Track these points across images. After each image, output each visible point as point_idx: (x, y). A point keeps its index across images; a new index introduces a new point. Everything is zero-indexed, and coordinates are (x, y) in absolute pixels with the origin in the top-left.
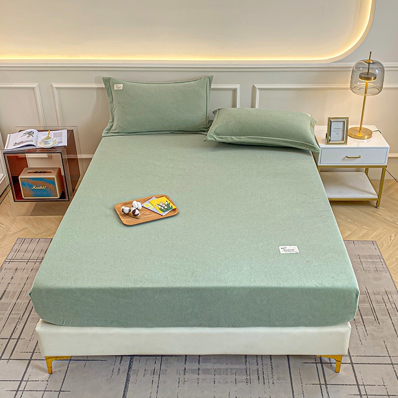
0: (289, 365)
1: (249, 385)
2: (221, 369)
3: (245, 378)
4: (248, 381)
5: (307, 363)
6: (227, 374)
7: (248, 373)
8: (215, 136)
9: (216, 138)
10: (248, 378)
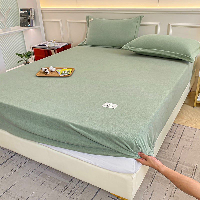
0: (97, 193)
1: (60, 195)
2: (54, 178)
3: (62, 189)
4: (62, 192)
5: (110, 197)
6: (54, 182)
7: (66, 187)
8: (129, 47)
9: (129, 48)
10: (64, 190)
